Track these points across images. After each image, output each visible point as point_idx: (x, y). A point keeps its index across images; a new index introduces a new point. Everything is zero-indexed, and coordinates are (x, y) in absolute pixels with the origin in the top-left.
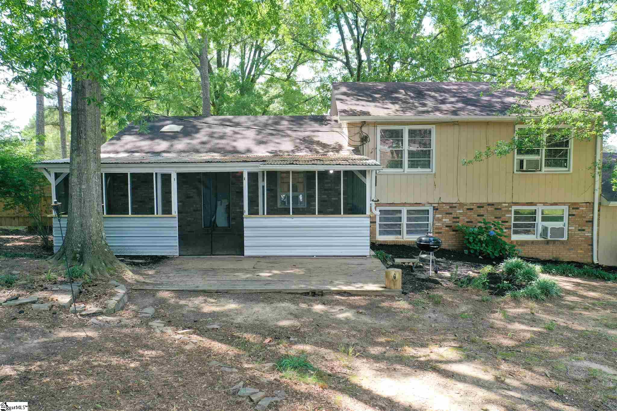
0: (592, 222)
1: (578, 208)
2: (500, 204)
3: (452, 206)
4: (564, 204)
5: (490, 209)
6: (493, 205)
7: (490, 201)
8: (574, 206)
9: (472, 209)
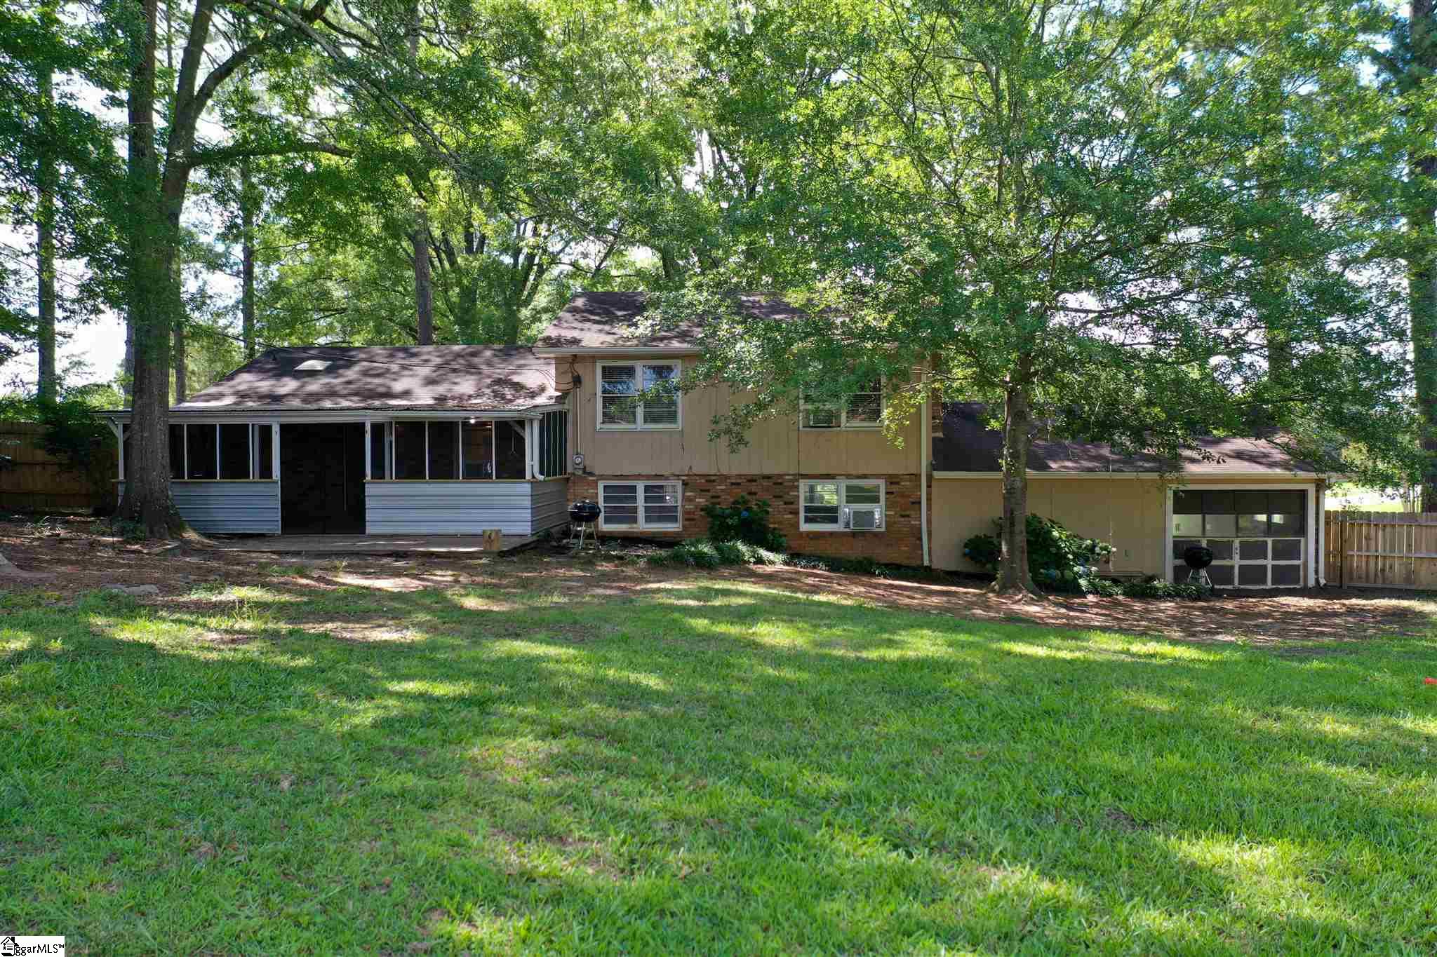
0: (920, 503)
1: (898, 483)
2: (780, 476)
3: (710, 479)
4: (877, 476)
5: (765, 483)
6: (768, 477)
7: (767, 472)
8: (892, 480)
9: (739, 484)
